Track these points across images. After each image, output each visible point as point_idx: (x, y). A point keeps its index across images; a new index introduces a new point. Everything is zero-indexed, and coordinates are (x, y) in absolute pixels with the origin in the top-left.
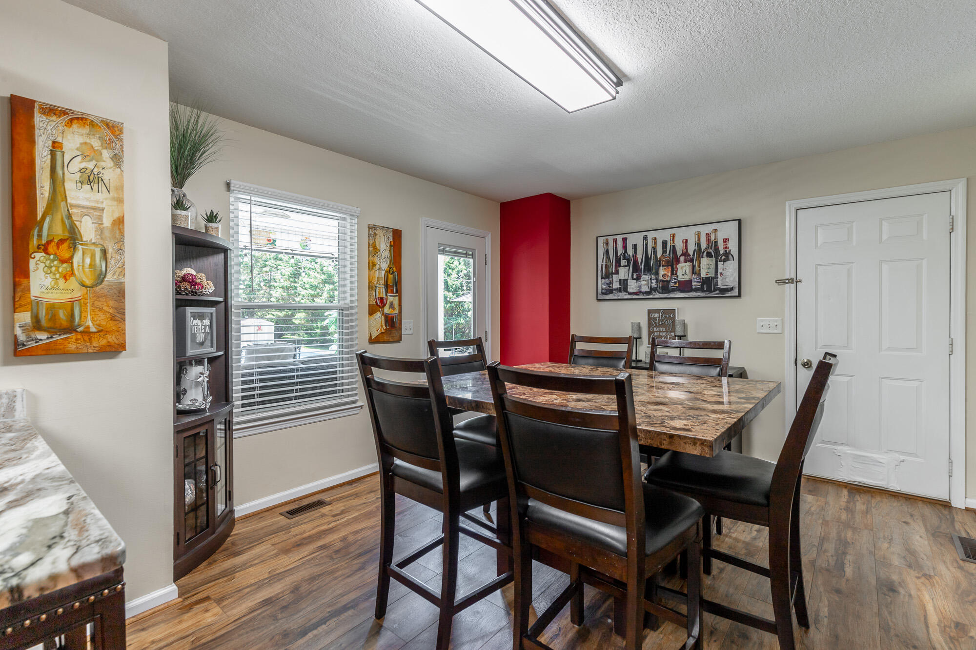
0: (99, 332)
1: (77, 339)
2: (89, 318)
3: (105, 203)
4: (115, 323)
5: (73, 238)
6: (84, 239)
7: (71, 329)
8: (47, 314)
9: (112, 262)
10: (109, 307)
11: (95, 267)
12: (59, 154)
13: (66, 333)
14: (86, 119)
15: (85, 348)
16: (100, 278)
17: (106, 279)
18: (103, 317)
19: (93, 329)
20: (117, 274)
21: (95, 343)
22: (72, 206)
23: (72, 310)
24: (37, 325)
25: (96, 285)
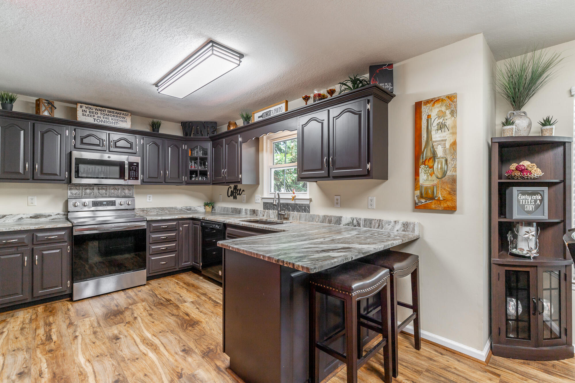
0: (443, 200)
1: (435, 203)
2: (440, 193)
3: (447, 137)
4: (450, 196)
5: (434, 156)
6: (438, 156)
7: (433, 198)
8: (425, 191)
9: (450, 165)
10: (448, 188)
11: (442, 169)
12: (430, 120)
13: (431, 200)
14: (440, 99)
15: (438, 208)
16: (444, 174)
17: (447, 174)
18: (445, 193)
19: (441, 199)
20: (452, 171)
21: (442, 206)
22: (434, 142)
23: (434, 190)
24: (421, 196)
25: (443, 177)
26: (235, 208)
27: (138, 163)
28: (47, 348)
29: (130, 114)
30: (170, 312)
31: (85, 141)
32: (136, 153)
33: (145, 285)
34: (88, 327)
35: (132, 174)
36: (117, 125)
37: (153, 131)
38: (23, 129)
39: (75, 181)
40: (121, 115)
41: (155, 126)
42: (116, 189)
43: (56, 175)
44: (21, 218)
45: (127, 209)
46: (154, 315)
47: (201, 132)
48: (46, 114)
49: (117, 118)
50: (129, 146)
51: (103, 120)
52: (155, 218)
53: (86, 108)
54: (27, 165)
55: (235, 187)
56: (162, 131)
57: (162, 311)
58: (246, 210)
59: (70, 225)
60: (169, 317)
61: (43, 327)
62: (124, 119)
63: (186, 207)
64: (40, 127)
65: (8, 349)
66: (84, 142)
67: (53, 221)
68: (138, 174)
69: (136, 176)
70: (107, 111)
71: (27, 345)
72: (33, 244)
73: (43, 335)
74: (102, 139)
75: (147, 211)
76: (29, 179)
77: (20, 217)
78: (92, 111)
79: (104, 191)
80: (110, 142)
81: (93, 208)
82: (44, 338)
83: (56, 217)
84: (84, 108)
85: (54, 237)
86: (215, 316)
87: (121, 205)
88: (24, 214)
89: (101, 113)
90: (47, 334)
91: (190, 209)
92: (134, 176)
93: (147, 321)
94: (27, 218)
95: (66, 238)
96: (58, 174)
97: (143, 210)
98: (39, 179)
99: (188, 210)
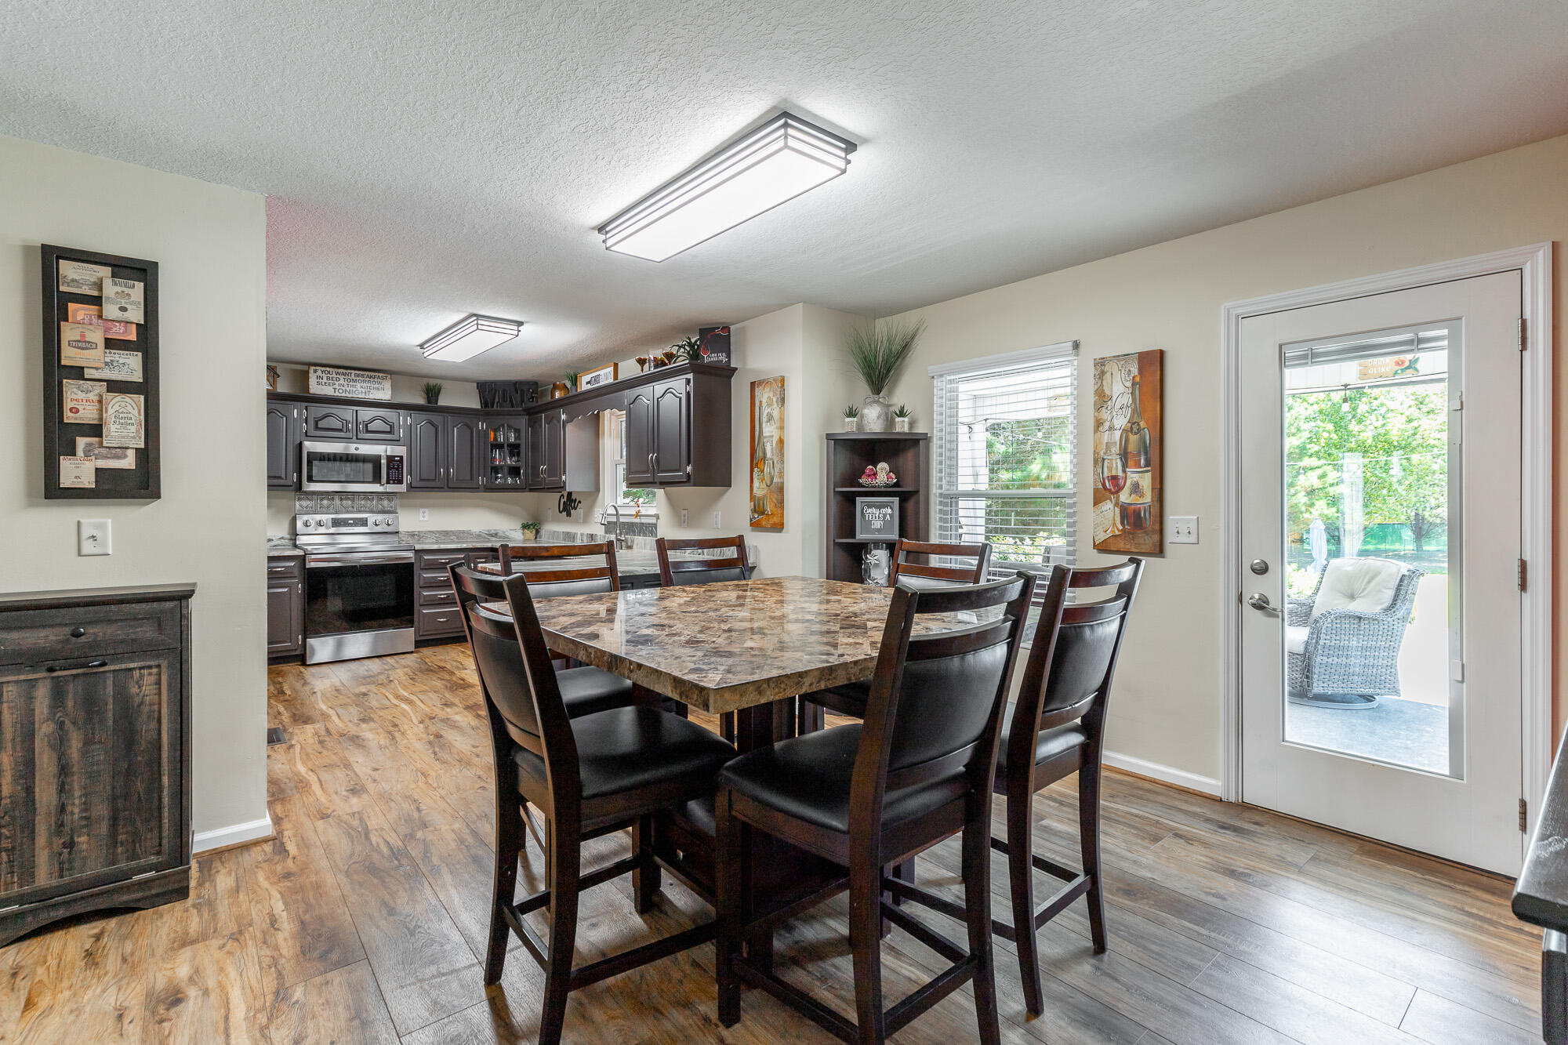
26: (567, 533)
27: (401, 457)
29: (389, 377)
31: (321, 424)
32: (399, 441)
33: (412, 652)
35: (392, 475)
36: (368, 395)
37: (429, 402)
39: (307, 486)
40: (376, 380)
41: (432, 394)
42: (369, 499)
43: (280, 478)
45: (387, 532)
47: (511, 398)
49: (370, 385)
50: (388, 428)
51: (347, 389)
52: (428, 546)
53: (322, 371)
55: (570, 496)
56: (443, 401)
58: (582, 535)
59: (300, 553)
62: (381, 385)
63: (488, 530)
66: (320, 426)
67: (277, 548)
68: (402, 475)
69: (398, 477)
70: (353, 375)
74: (346, 420)
75: (419, 536)
78: (331, 376)
79: (350, 502)
80: (358, 423)
81: (332, 530)
83: (279, 540)
84: (319, 373)
85: (280, 569)
87: (376, 525)
89: (344, 378)
91: (496, 534)
92: (395, 477)
95: (296, 572)
96: (284, 476)
97: (412, 535)
99: (491, 535)
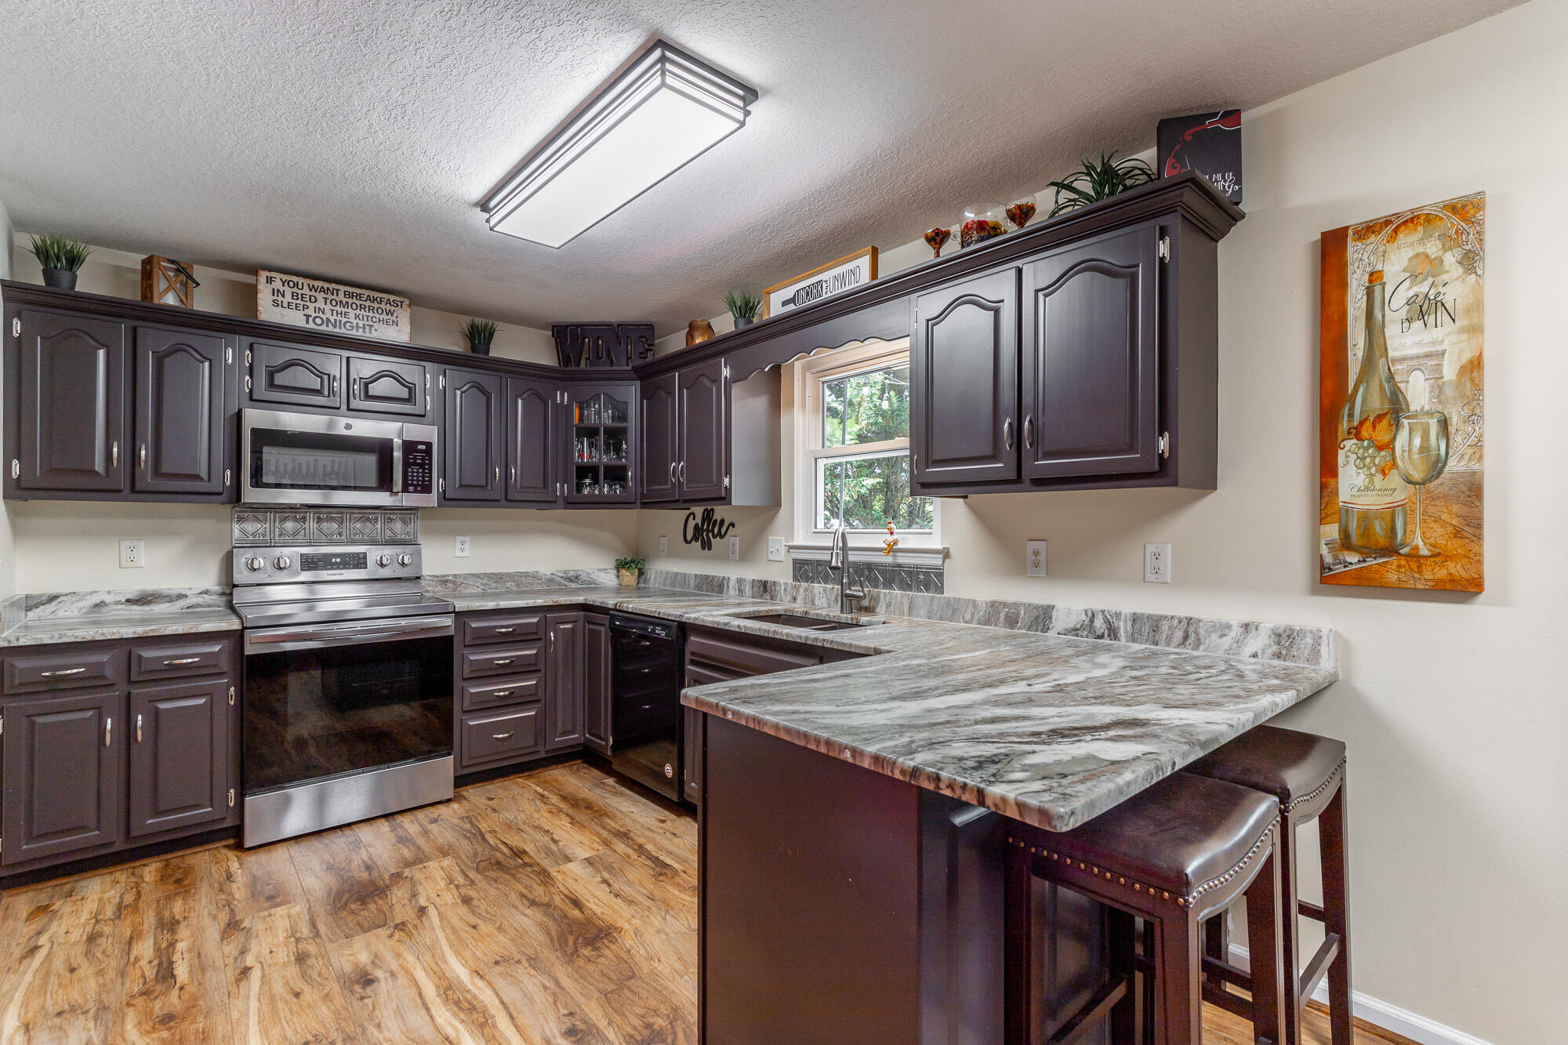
0: (1431, 556)
1: (1399, 566)
2: (1418, 532)
3: (1446, 342)
4: (1461, 542)
5: (1395, 408)
6: (1412, 408)
7: (1390, 550)
8: (1358, 527)
9: (1457, 439)
10: (1451, 515)
11: (1429, 451)
12: (1378, 289)
13: (1383, 556)
14: (1418, 217)
15: (1412, 582)
16: (1437, 467)
17: (1447, 469)
18: (1440, 531)
19: (1424, 551)
20: (1467, 458)
21: (1428, 575)
22: (1394, 361)
23: (1393, 521)
24: (1346, 543)
25: (1430, 480)
26: (708, 577)
27: (429, 445)
28: (158, 1007)
29: (407, 302)
30: (524, 891)
31: (281, 379)
32: (424, 416)
33: (449, 801)
34: (281, 939)
35: (413, 476)
36: (370, 332)
37: (473, 350)
38: (102, 345)
39: (252, 495)
40: (383, 306)
41: (479, 337)
42: (369, 519)
43: (197, 477)
44: (102, 604)
45: (400, 579)
46: (475, 902)
47: (609, 352)
48: (170, 300)
49: (371, 314)
50: (405, 393)
51: (332, 319)
52: (478, 604)
53: (284, 283)
54: (115, 450)
55: (708, 516)
56: (496, 351)
57: (499, 889)
58: (740, 581)
59: (234, 624)
60: (522, 908)
61: (152, 932)
62: (392, 315)
63: (565, 572)
64: (154, 340)
65: (43, 1007)
66: (277, 382)
67: (192, 611)
68: (431, 477)
69: (423, 481)
70: (341, 294)
71: (99, 996)
72: (129, 682)
73: (150, 962)
74: (329, 375)
75: (454, 584)
76: (121, 491)
77: (98, 602)
78: (300, 292)
79: (334, 525)
80: (352, 382)
81: (306, 576)
82: (150, 973)
83: (200, 600)
84: (277, 284)
85: (189, 660)
86: (660, 909)
87: (382, 565)
88: (109, 592)
89: (326, 299)
90: (160, 957)
91: (577, 578)
92: (418, 481)
93: (455, 921)
94: (118, 603)
95: (225, 665)
96: (204, 474)
97: (444, 581)
98: (149, 489)
99: (570, 580)
